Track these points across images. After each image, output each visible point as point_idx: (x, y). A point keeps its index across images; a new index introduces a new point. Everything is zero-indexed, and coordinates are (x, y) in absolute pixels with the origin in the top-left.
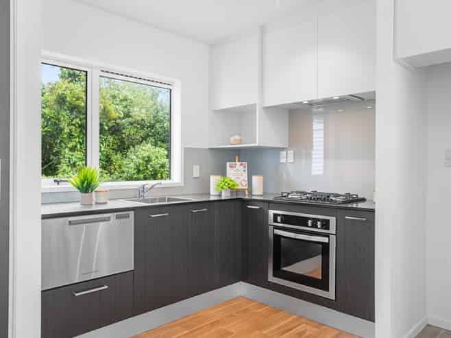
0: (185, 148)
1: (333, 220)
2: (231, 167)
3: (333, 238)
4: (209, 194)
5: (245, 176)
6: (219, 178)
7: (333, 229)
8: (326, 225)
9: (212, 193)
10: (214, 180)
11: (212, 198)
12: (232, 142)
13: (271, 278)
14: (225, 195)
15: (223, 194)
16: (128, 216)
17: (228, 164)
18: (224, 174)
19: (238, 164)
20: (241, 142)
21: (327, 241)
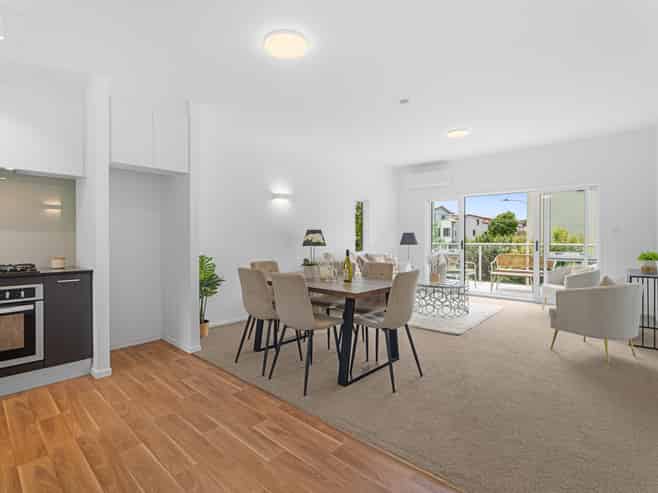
1: (40, 288)
3: (40, 305)
7: (40, 296)
8: (31, 292)
21: (31, 307)
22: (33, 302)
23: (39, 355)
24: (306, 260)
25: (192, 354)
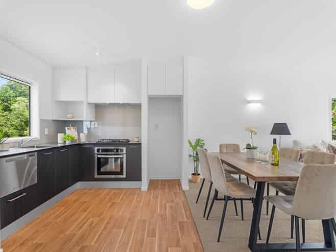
0: (41, 120)
1: (125, 149)
2: (68, 129)
3: (125, 156)
4: (57, 143)
5: (76, 133)
6: (63, 134)
7: (125, 152)
8: (122, 151)
9: (59, 142)
10: (60, 136)
11: (59, 145)
12: (69, 117)
13: (96, 176)
14: (68, 143)
15: (67, 142)
16: (34, 155)
17: (66, 128)
18: (65, 133)
19: (72, 128)
20: (73, 117)
21: (122, 156)
22: (122, 154)
23: (124, 176)
24: (248, 145)
25: (183, 191)
